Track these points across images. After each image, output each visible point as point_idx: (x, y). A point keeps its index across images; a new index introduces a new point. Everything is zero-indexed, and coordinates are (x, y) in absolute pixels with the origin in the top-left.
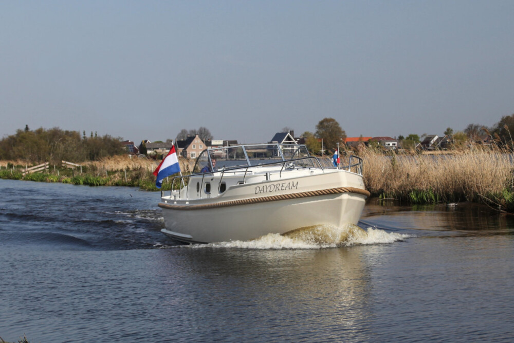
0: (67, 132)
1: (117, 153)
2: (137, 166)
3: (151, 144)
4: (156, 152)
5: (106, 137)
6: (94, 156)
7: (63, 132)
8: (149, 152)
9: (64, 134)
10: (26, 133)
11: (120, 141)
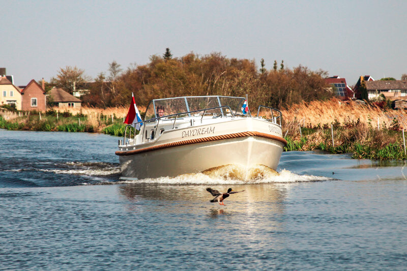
0: (234, 61)
1: (317, 97)
2: (353, 119)
3: (376, 82)
4: (383, 96)
5: (298, 70)
6: (278, 102)
7: (227, 61)
8: (371, 96)
9: (229, 65)
10: (166, 62)
11: (323, 76)
